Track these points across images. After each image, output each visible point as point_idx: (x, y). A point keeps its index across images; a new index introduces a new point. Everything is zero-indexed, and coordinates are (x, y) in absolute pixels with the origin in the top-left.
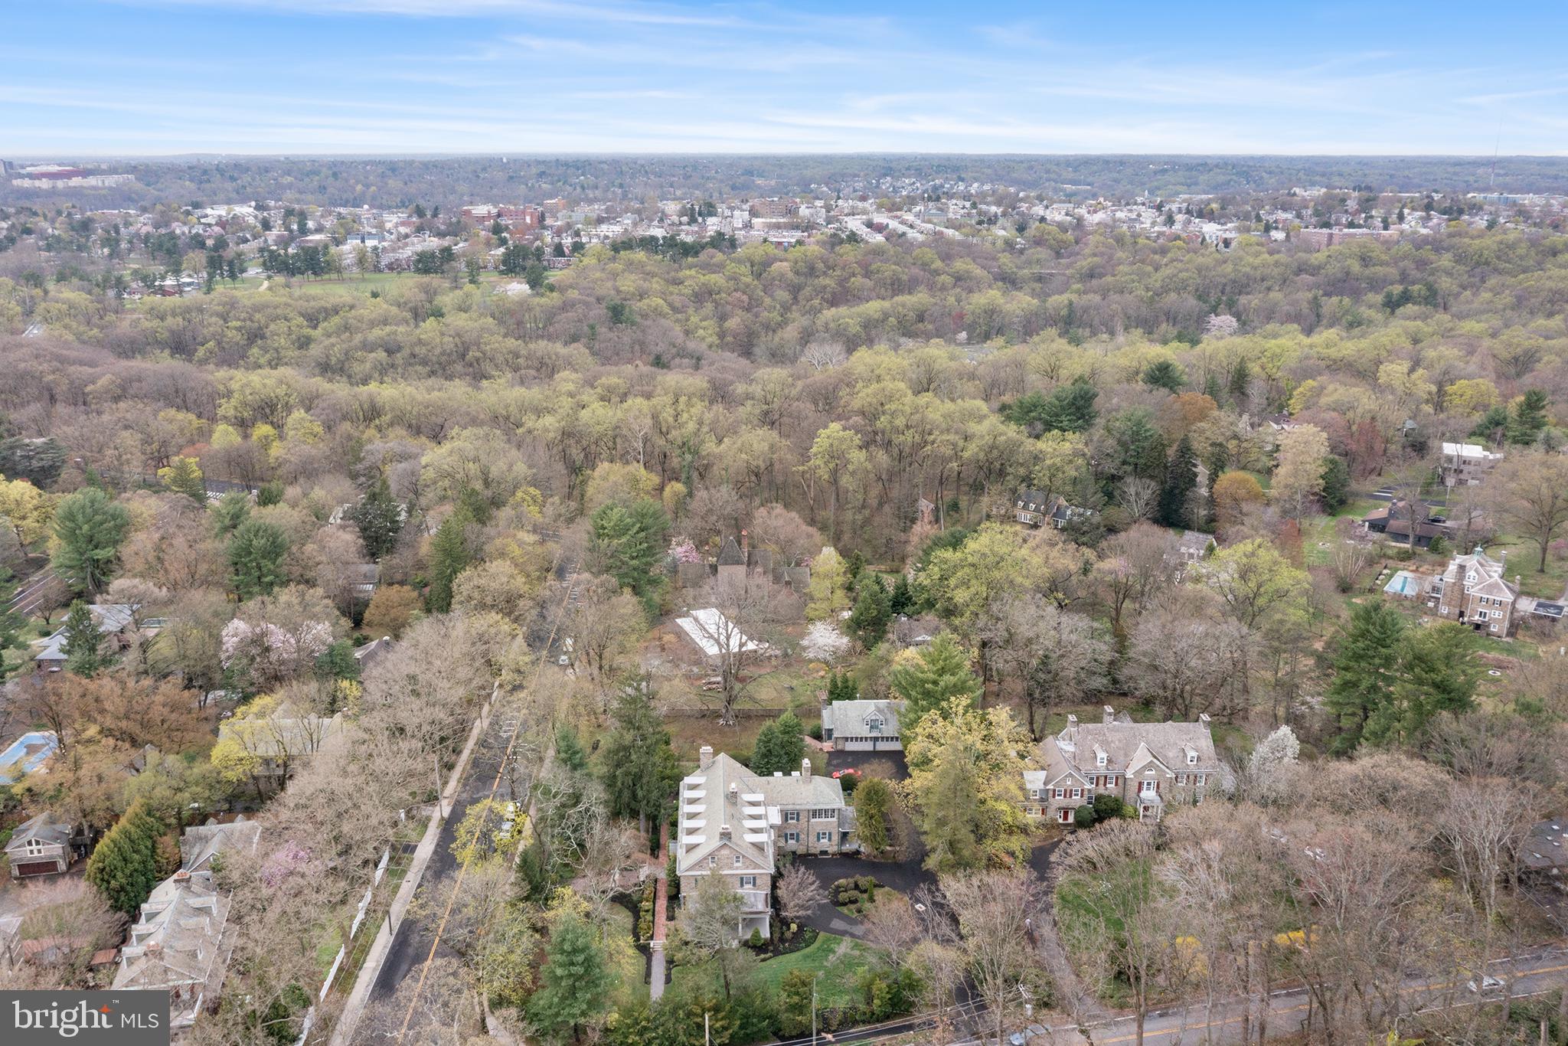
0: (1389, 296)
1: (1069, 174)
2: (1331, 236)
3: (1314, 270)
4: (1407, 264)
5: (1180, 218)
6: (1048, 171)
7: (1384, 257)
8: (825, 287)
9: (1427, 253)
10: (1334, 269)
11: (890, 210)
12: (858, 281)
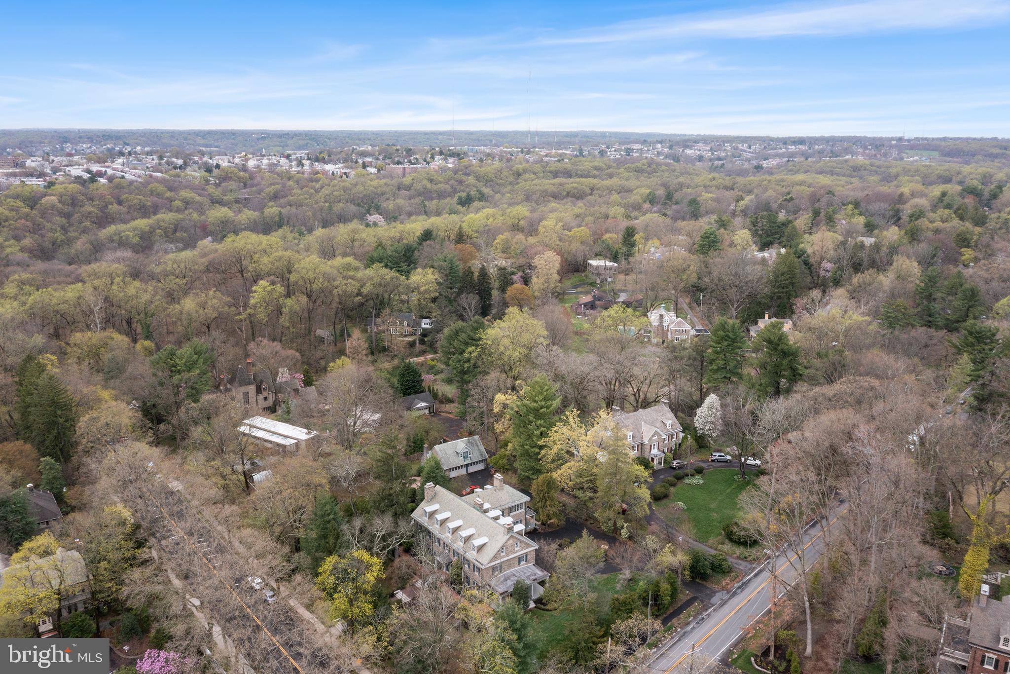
0: (460, 198)
1: (200, 140)
2: (404, 169)
3: (408, 188)
4: (452, 182)
5: (307, 163)
6: (186, 139)
7: (440, 179)
8: (90, 213)
9: (459, 176)
10: (418, 186)
11: (99, 162)
12: (114, 208)
